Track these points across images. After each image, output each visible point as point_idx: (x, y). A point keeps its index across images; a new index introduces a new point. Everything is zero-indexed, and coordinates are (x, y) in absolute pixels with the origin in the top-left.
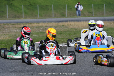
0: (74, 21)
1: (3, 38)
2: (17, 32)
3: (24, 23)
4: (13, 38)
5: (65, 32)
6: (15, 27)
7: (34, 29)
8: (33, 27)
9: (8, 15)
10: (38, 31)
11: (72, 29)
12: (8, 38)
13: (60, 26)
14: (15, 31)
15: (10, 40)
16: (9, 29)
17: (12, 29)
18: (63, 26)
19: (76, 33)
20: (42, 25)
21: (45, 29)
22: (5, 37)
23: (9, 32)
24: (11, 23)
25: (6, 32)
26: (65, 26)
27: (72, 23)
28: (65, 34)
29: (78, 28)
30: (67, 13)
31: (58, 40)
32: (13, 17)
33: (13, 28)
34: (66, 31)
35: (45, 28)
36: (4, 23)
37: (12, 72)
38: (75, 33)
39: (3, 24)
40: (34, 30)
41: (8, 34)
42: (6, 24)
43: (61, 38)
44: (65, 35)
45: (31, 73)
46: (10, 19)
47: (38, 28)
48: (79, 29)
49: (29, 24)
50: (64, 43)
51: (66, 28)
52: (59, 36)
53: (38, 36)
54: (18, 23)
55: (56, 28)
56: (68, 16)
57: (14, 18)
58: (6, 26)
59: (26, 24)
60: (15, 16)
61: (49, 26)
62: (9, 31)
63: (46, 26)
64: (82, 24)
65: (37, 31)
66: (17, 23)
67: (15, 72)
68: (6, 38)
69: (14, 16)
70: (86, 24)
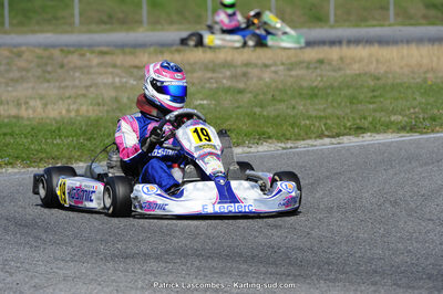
0: (369, 42)
1: (64, 112)
2: (123, 87)
3: (152, 49)
4: (108, 111)
5: (332, 87)
6: (115, 66)
7: (195, 75)
8: (190, 64)
9: (81, 14)
10: (215, 85)
11: (359, 75)
12: (88, 111)
13: (309, 63)
14: (113, 83)
15: (97, 121)
16: (88, 73)
17: (101, 74)
18: (321, 62)
19: (381, 96)
20: (229, 58)
21: (245, 75)
22: (71, 107)
23: (87, 87)
24: (98, 49)
25: (74, 87)
26: (330, 64)
27: (361, 52)
28: (330, 100)
29: (386, 72)
30: (336, 8)
31: (303, 123)
32: (102, 22)
33: (102, 70)
34: (336, 84)
35: (244, 69)
36: (65, 49)
37: (113, 257)
38: (374, 97)
39: (62, 50)
40: (196, 81)
41: (84, 96)
42: (72, 49)
43: (314, 114)
44: (332, 102)
45: (197, 263)
46: (89, 32)
47: (214, 71)
48: (390, 76)
49: (172, 53)
50: (328, 137)
51: (334, 71)
52: (304, 105)
53: (215, 105)
54: (127, 50)
55: (289, 70)
56: (339, 22)
57: (108, 27)
58: (75, 59)
59: (162, 53)
60: (110, 17)
61: (260, 62)
62: (88, 83)
63: (247, 64)
64: (402, 58)
65: (208, 85)
66: (122, 47)
67: (126, 257)
68: (77, 111)
69: (105, 18)
70: (422, 56)
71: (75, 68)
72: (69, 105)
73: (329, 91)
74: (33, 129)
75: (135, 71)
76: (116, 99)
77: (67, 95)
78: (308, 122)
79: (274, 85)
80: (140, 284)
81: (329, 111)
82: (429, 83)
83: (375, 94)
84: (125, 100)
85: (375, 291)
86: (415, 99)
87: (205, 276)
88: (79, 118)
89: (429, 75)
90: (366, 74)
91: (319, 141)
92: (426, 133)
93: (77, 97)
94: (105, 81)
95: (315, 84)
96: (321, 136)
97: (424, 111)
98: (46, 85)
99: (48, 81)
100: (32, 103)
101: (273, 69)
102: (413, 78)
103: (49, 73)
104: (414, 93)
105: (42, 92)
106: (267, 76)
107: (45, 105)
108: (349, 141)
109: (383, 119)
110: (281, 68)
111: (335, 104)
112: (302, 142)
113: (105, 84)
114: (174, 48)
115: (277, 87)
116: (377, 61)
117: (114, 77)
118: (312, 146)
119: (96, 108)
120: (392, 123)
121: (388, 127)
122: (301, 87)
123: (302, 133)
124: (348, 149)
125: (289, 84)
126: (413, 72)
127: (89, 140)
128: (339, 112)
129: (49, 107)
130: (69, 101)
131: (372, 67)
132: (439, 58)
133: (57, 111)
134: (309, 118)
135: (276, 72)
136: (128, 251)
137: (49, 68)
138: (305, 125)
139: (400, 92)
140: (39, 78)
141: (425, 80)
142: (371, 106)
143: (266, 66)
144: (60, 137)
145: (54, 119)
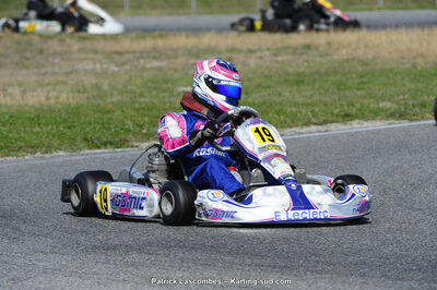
71: (55, 54)
72: (48, 92)
73: (316, 77)
74: (11, 117)
75: (116, 56)
76: (97, 86)
77: (46, 82)
78: (294, 109)
79: (259, 71)
80: (122, 276)
81: (316, 97)
82: (419, 68)
83: (364, 80)
84: (105, 87)
85: (364, 283)
86: (404, 85)
87: (189, 268)
88: (59, 106)
89: (419, 60)
90: (353, 59)
91: (305, 129)
92: (416, 120)
93: (57, 83)
94: (86, 67)
95: (301, 70)
96: (308, 123)
97: (413, 97)
98: (24, 72)
99: (27, 67)
100: (10, 90)
101: (258, 54)
102: (403, 64)
103: (28, 59)
104: (403, 79)
105: (21, 79)
106: (252, 62)
107: (24, 92)
108: (337, 129)
109: (372, 105)
110: (267, 53)
111: (322, 91)
112: (288, 130)
113: (85, 71)
114: (156, 33)
115: (262, 73)
116: (366, 46)
117: (95, 64)
118: (299, 133)
119: (76, 95)
120: (380, 110)
121: (375, 114)
122: (287, 74)
123: (288, 120)
124: (335, 137)
125: (274, 70)
126: (403, 58)
127: (69, 128)
128: (326, 99)
129: (28, 94)
130: (49, 88)
131: (360, 53)
132: (429, 43)
133: (36, 99)
134: (295, 105)
135: (261, 58)
136: (109, 242)
137: (28, 54)
138: (292, 112)
139: (389, 78)
140: (17, 64)
141: (414, 65)
142: (360, 93)
143: (251, 51)
144: (39, 125)
145: (34, 107)
